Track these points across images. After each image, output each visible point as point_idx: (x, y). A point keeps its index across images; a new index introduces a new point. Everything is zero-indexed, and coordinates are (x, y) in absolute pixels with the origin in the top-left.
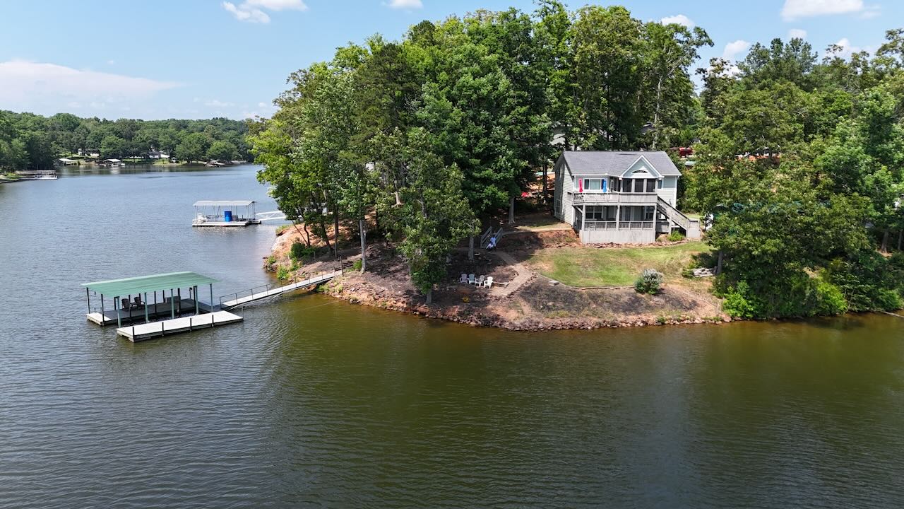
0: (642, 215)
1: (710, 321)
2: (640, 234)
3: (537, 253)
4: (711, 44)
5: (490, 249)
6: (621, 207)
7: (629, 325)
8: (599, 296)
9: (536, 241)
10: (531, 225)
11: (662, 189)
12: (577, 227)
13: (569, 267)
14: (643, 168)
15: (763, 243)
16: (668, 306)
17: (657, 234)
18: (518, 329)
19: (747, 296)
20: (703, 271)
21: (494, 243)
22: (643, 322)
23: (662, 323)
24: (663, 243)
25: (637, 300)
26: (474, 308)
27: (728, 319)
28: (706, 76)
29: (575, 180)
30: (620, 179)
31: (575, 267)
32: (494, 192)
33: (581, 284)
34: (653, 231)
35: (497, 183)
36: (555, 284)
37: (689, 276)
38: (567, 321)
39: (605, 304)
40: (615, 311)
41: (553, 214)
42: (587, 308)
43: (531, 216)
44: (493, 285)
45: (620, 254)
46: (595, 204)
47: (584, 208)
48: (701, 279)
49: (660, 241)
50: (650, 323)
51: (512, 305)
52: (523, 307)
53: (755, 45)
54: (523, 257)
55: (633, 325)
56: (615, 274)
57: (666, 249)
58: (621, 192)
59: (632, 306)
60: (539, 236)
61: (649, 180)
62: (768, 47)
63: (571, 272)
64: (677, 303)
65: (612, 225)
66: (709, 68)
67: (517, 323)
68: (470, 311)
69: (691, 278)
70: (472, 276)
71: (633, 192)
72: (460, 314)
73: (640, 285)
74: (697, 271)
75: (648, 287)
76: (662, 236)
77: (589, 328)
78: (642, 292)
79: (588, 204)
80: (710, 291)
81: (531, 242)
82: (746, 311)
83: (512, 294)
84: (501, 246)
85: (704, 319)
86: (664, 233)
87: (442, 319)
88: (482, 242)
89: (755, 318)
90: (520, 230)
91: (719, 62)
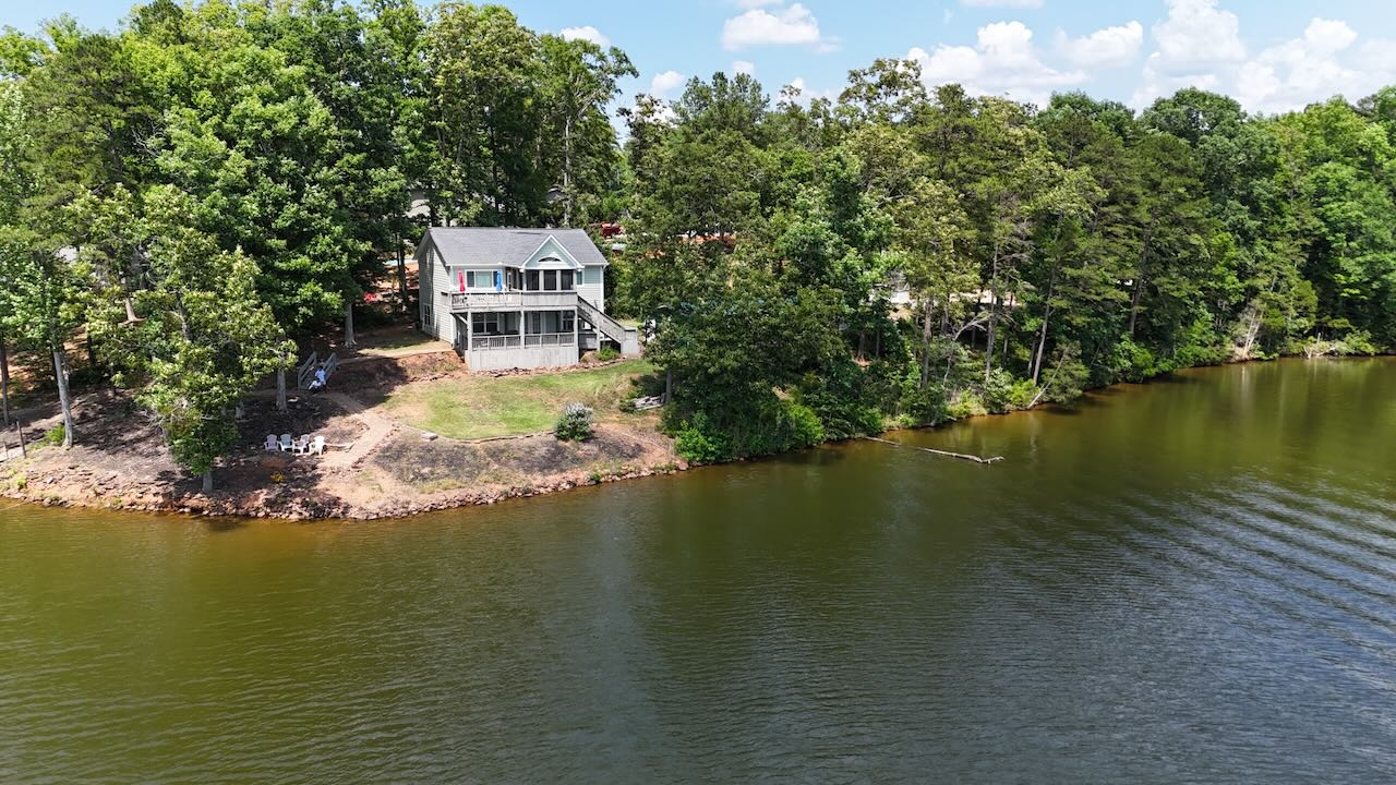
0: (558, 324)
1: (661, 472)
2: (557, 353)
3: (399, 390)
4: (634, 73)
5: (315, 390)
6: (526, 313)
7: (549, 489)
8: (503, 451)
9: (394, 374)
10: (385, 346)
11: (583, 285)
12: (460, 347)
13: (453, 410)
14: (554, 255)
15: (721, 355)
16: (604, 456)
17: (582, 351)
18: (375, 517)
19: (705, 432)
20: (647, 400)
21: (322, 379)
22: (569, 483)
23: (597, 481)
24: (591, 364)
25: (559, 451)
26: (293, 490)
27: (684, 466)
28: (632, 120)
29: (452, 273)
30: (522, 271)
31: (461, 409)
32: (316, 294)
33: (474, 435)
34: (574, 348)
35: (322, 278)
36: (432, 439)
37: (628, 409)
38: (455, 494)
39: (512, 462)
40: (528, 470)
41: (419, 327)
42: (485, 471)
43: (384, 331)
44: (325, 449)
45: (530, 384)
46: (487, 310)
47: (469, 316)
48: (645, 413)
49: (585, 361)
50: (579, 483)
51: (361, 479)
52: (380, 481)
53: (692, 78)
54: (376, 399)
55: (555, 489)
56: (524, 415)
57: (595, 372)
58: (525, 290)
59: (553, 461)
60: (400, 365)
61: (564, 272)
62: (709, 82)
63: (457, 419)
64: (616, 450)
65: (514, 341)
66: (635, 109)
67: (373, 507)
68: (288, 495)
69: (632, 412)
70: (286, 437)
71: (542, 289)
72: (268, 503)
73: (561, 428)
74: (639, 402)
75: (574, 430)
76: (587, 355)
77: (490, 501)
78: (565, 439)
79: (476, 311)
80: (658, 429)
81: (387, 374)
82: (707, 453)
83: (360, 461)
84: (335, 383)
85: (654, 469)
86: (591, 350)
87: (236, 515)
88: (300, 379)
89: (718, 462)
90: (366, 355)
91: (646, 100)
